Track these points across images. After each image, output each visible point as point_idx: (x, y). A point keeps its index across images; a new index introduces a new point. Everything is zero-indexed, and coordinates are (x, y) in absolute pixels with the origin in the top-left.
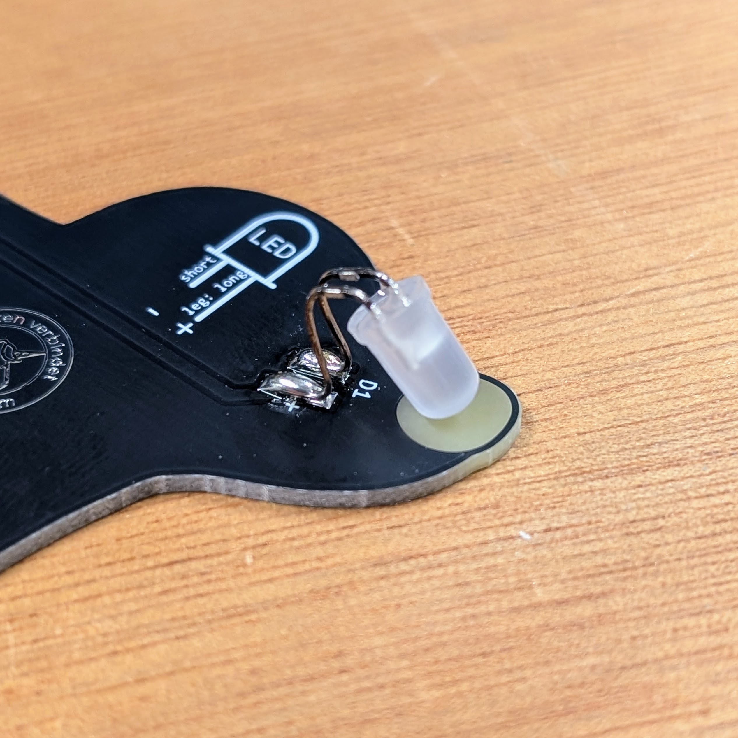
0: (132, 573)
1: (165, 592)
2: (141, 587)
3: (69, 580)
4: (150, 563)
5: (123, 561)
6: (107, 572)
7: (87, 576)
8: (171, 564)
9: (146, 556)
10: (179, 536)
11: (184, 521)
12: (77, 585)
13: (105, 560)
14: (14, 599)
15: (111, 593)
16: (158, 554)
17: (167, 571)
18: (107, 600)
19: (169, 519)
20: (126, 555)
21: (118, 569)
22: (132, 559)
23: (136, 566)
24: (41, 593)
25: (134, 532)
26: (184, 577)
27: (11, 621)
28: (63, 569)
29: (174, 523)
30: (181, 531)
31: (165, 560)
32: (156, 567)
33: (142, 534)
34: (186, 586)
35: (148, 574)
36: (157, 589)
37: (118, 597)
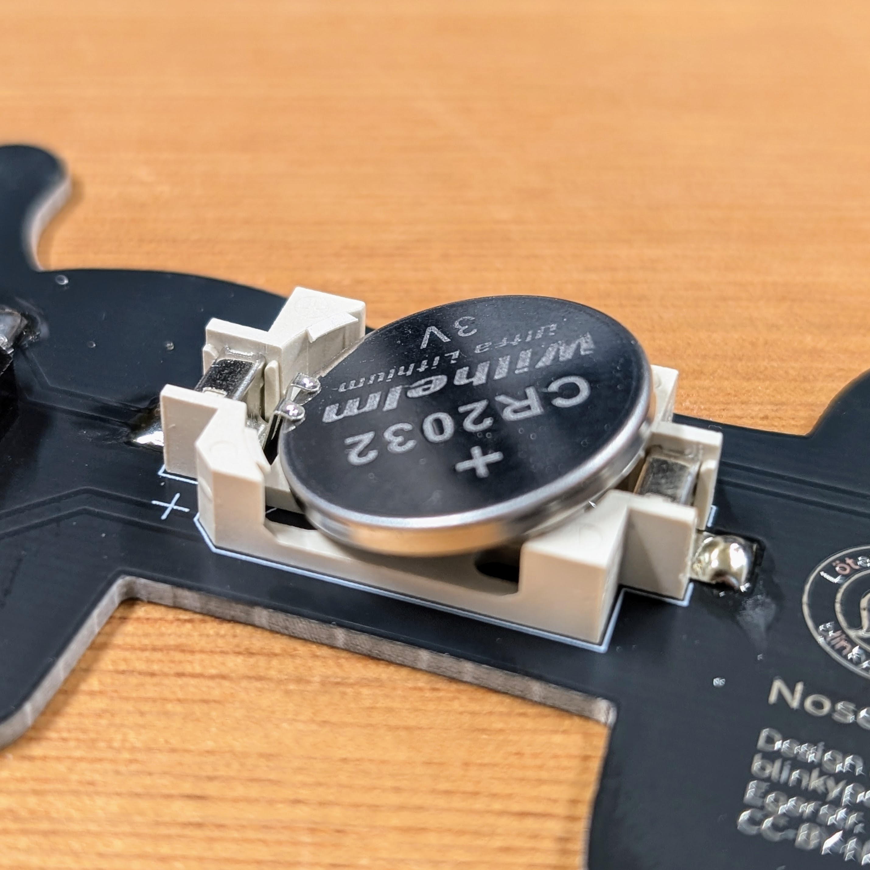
0: (471, 812)
1: (506, 850)
2: (477, 834)
3: (394, 799)
4: (497, 806)
5: (464, 793)
6: (442, 802)
7: (417, 800)
8: (523, 815)
9: (494, 796)
10: (541, 782)
11: (552, 763)
12: (401, 808)
13: (444, 786)
14: (322, 804)
15: (441, 831)
16: (510, 796)
17: (515, 824)
18: (432, 839)
19: (535, 756)
20: (470, 787)
21: (457, 802)
22: (475, 794)
23: (479, 804)
24: (356, 806)
25: (486, 760)
26: (535, 836)
27: (312, 831)
28: (389, 783)
29: (538, 762)
30: (544, 775)
31: (516, 807)
32: (501, 813)
33: (495, 765)
34: (534, 850)
35: (491, 820)
36: (498, 843)
37: (448, 839)
